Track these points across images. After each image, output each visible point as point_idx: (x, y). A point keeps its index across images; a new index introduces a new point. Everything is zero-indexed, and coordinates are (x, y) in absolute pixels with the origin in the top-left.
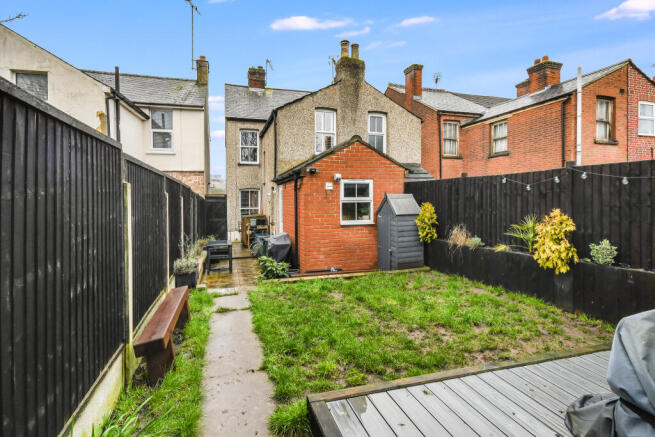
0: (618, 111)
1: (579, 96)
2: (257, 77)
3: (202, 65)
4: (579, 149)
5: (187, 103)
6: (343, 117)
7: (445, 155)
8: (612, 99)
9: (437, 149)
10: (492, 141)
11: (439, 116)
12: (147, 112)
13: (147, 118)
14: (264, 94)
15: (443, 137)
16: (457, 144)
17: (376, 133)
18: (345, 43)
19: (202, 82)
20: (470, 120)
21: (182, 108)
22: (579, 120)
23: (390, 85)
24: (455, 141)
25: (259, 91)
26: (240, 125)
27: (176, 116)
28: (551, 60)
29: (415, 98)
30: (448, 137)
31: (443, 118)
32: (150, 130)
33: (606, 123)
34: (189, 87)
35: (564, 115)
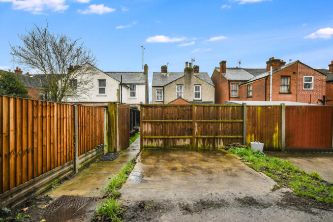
0: (292, 81)
1: (271, 77)
2: (164, 69)
3: (146, 67)
4: (271, 96)
5: (140, 82)
6: (186, 87)
7: (232, 96)
8: (290, 76)
9: (228, 94)
10: (248, 91)
11: (229, 82)
12: (129, 86)
13: (129, 87)
14: (166, 75)
15: (231, 89)
16: (238, 93)
17: (197, 92)
18: (187, 63)
19: (146, 73)
20: (243, 83)
21: (138, 84)
22: (271, 86)
23: (216, 68)
24: (237, 91)
25: (164, 74)
26: (156, 88)
27: (137, 86)
28: (275, 58)
29: (223, 74)
30: (233, 89)
31: (231, 83)
32: (129, 91)
33: (287, 86)
34: (141, 75)
35: (266, 83)
